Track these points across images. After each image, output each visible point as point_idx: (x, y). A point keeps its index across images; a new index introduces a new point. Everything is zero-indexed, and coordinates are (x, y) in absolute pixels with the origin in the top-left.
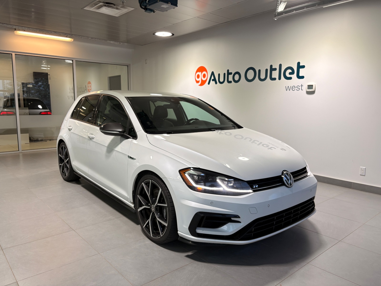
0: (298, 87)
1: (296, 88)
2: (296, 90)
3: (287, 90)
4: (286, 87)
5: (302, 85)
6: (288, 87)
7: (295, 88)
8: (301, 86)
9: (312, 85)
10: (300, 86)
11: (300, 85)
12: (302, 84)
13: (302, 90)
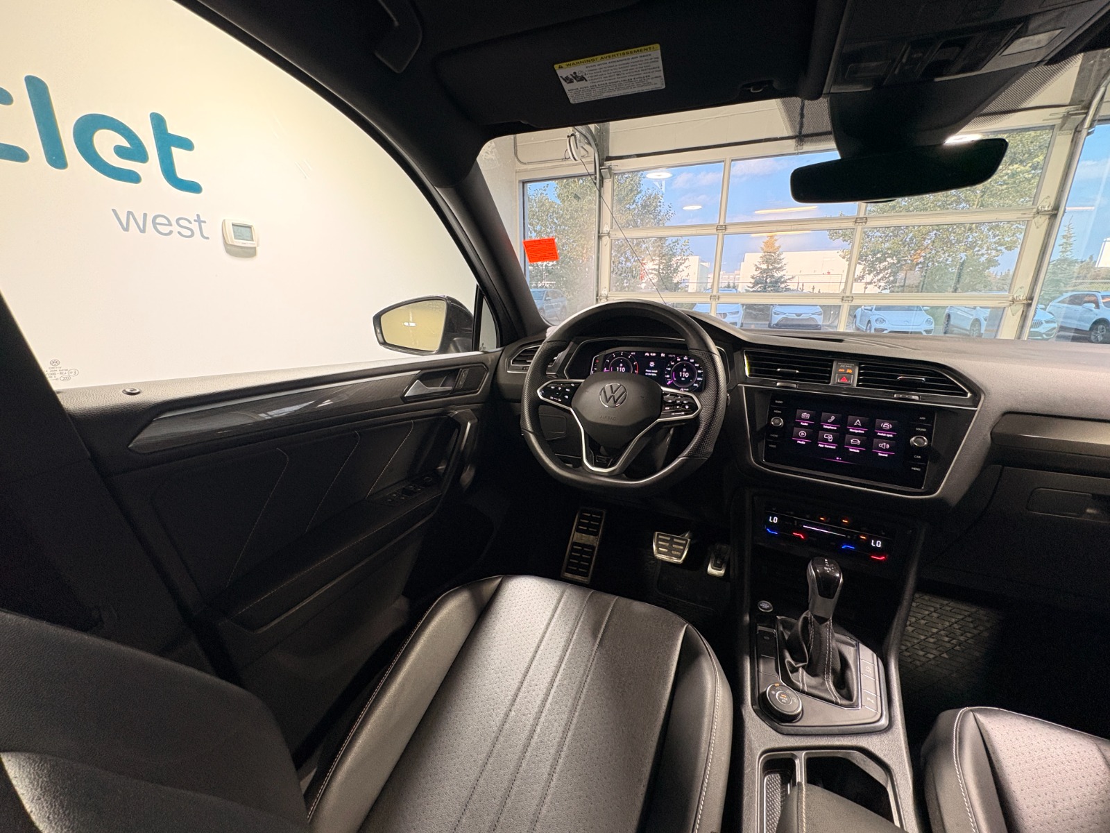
1: (175, 228)
2: (175, 234)
3: (126, 229)
4: (114, 210)
5: (202, 219)
6: (129, 213)
7: (170, 224)
8: (195, 221)
9: (250, 227)
10: (193, 221)
11: (193, 218)
12: (198, 216)
13: (207, 238)
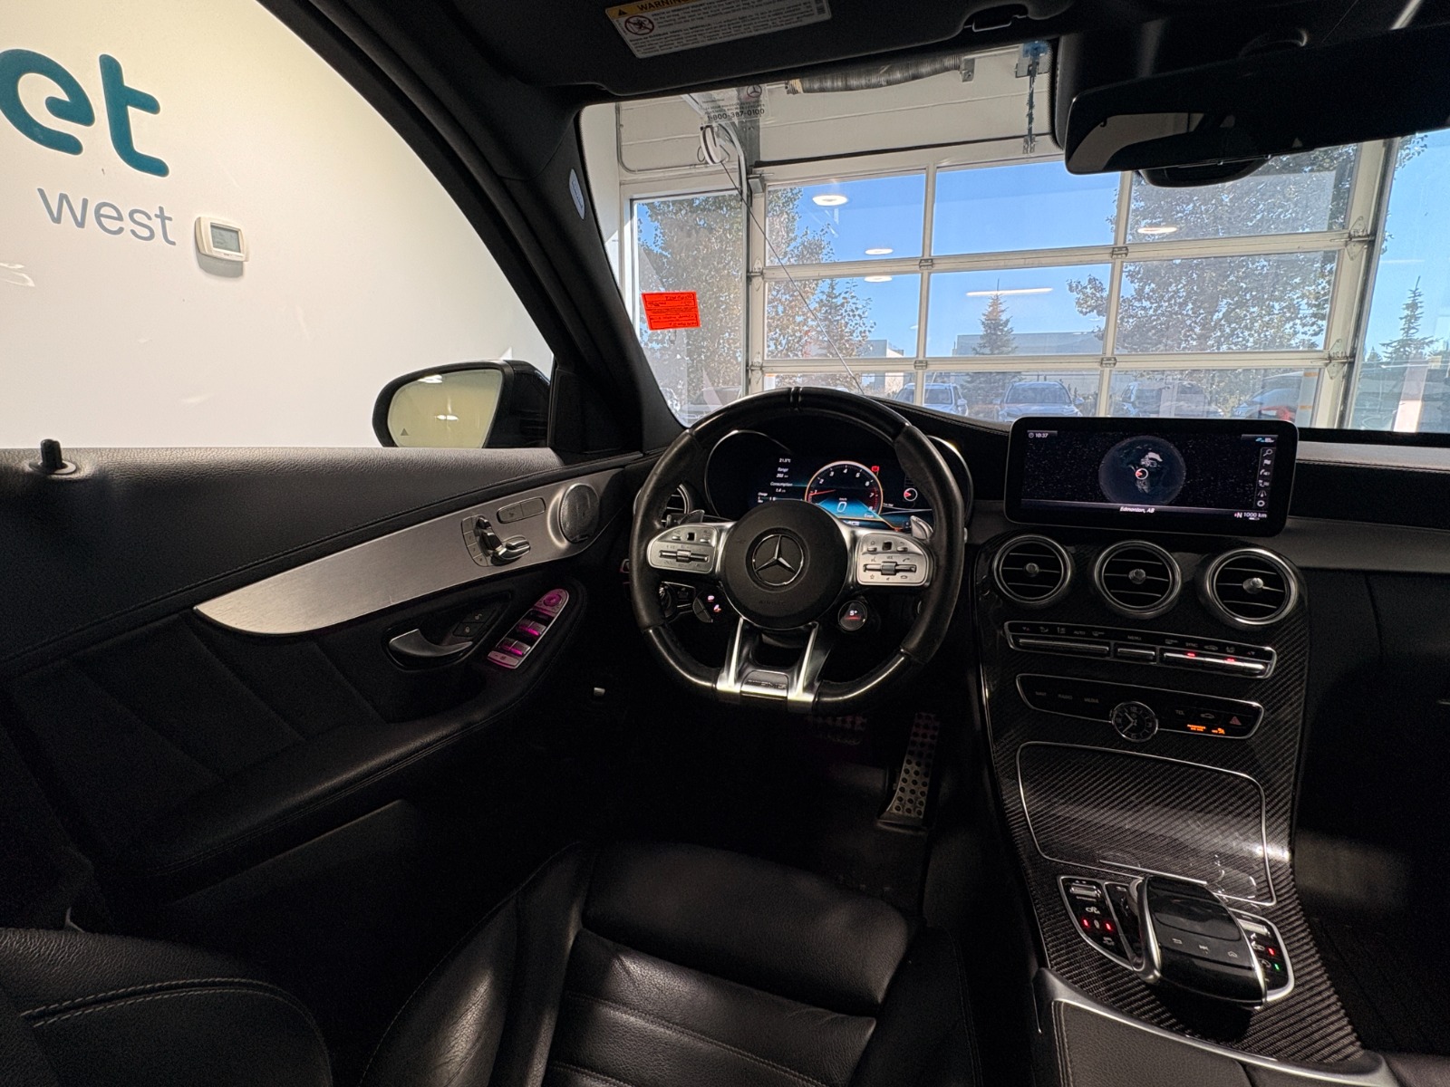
0: (137, 216)
1: (128, 224)
2: (127, 232)
3: (57, 220)
4: (41, 191)
5: (166, 214)
6: (63, 197)
7: (120, 218)
8: (156, 216)
9: (236, 232)
10: (153, 216)
12: (161, 209)
13: (173, 243)
